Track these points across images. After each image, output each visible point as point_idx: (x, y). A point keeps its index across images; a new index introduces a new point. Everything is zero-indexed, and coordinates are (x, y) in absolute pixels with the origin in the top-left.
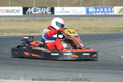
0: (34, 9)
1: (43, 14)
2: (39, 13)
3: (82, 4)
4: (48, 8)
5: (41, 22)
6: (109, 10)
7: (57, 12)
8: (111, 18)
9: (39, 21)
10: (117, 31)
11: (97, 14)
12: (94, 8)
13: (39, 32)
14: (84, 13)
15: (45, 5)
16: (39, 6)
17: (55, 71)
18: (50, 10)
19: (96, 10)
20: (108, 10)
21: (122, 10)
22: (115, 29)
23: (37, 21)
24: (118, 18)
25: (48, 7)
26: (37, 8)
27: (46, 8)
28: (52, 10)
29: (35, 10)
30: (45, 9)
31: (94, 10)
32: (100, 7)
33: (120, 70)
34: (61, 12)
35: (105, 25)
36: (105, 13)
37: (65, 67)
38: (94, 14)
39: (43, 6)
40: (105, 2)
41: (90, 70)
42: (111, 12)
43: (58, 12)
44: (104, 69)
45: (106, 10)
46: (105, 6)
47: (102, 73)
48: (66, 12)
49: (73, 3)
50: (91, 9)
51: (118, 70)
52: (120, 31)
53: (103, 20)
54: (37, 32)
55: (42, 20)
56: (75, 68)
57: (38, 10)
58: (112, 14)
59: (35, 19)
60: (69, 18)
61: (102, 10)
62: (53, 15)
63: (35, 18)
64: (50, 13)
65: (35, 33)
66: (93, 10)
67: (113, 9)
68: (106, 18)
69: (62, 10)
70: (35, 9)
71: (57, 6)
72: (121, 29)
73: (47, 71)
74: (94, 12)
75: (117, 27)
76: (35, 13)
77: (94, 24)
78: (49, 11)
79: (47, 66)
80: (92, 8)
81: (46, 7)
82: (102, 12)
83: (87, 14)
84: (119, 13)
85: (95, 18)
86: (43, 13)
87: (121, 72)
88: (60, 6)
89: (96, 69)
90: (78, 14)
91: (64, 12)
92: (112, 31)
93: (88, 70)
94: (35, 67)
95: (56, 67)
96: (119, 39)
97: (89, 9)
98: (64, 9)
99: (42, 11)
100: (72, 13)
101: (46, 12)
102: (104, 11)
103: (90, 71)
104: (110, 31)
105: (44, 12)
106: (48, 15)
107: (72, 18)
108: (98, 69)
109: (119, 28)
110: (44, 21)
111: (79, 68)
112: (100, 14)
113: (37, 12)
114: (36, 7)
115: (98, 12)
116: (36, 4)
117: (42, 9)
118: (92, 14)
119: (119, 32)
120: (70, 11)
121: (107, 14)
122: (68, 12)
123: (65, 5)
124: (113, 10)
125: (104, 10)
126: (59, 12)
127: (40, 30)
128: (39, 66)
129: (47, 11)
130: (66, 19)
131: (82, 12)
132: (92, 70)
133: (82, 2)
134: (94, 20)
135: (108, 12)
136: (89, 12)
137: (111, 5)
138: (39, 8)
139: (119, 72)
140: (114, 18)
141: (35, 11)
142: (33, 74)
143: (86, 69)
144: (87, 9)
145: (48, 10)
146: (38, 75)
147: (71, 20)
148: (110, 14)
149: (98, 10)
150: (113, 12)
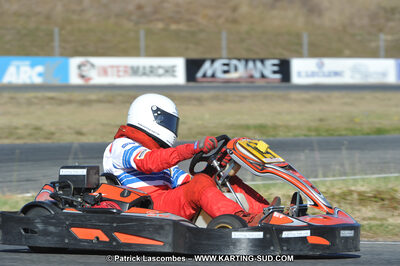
2: (240, 78)
7: (299, 74)
14: (392, 78)
16: (238, 56)
18: (276, 68)
28: (284, 69)
29: (226, 68)
30: (259, 64)
34: (313, 74)
43: (303, 74)
48: (329, 75)
62: (285, 85)
70: (228, 65)
71: (300, 55)
86: (252, 77)
91: (324, 76)
98: (323, 64)
99: (249, 72)
100: (352, 77)
105: (257, 75)
113: (233, 75)
116: (228, 49)
117: (251, 64)
120: (343, 72)
122: (336, 74)
126: (307, 76)
129: (268, 72)
131: (384, 74)
141: (226, 72)
145: (269, 68)
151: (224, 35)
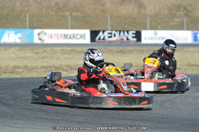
0: (109, 33)
1: (122, 42)
2: (117, 40)
3: (187, 26)
4: (131, 33)
5: (119, 54)
7: (145, 38)
9: (117, 53)
15: (126, 27)
16: (116, 29)
18: (134, 35)
23: (113, 53)
25: (130, 30)
26: (114, 32)
27: (128, 32)
28: (138, 36)
29: (110, 35)
30: (126, 33)
34: (152, 38)
37: (160, 128)
39: (123, 29)
43: (147, 38)
48: (160, 39)
49: (171, 24)
55: (121, 52)
56: (176, 130)
57: (115, 36)
59: (110, 50)
62: (139, 43)
63: (110, 48)
64: (135, 39)
69: (153, 36)
70: (111, 33)
71: (146, 29)
76: (110, 39)
78: (133, 37)
81: (127, 30)
83: (194, 43)
86: (123, 39)
88: (151, 29)
90: (180, 42)
91: (157, 39)
97: (197, 33)
98: (157, 33)
99: (121, 37)
101: (128, 39)
105: (125, 39)
106: (132, 43)
110: (125, 53)
113: (113, 39)
114: (112, 31)
116: (111, 26)
117: (122, 33)
120: (166, 37)
122: (163, 38)
123: (159, 27)
126: (149, 39)
129: (130, 37)
131: (186, 39)
133: (187, 23)
136: (198, 39)
138: (116, 31)
141: (109, 37)
144: (195, 34)
145: (131, 35)
151: (109, 19)
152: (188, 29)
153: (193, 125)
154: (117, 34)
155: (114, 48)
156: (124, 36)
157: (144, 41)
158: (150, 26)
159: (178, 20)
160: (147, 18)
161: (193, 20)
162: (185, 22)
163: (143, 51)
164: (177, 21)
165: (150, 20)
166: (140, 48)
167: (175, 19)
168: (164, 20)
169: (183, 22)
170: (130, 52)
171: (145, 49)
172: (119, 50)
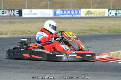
0: (2, 11)
1: (11, 17)
2: (7, 15)
3: (50, 7)
4: (16, 11)
5: (9, 24)
6: (76, 12)
7: (25, 14)
8: (78, 20)
9: (7, 23)
10: (83, 33)
11: (64, 16)
12: (61, 10)
13: (7, 34)
14: (52, 15)
15: (13, 7)
16: (7, 9)
17: (23, 73)
18: (18, 12)
19: (63, 12)
20: (74, 12)
21: (88, 13)
22: (81, 31)
23: (5, 23)
24: (85, 20)
25: (16, 9)
26: (5, 11)
27: (14, 10)
28: (20, 13)
29: (3, 12)
31: (62, 12)
32: (67, 9)
33: (87, 71)
34: (29, 14)
35: (72, 27)
36: (72, 16)
37: (33, 68)
38: (62, 16)
39: (11, 9)
40: (72, 5)
41: (58, 71)
42: (78, 14)
43: (26, 14)
44: (71, 70)
45: (73, 12)
46: (72, 8)
47: (69, 74)
48: (33, 15)
49: (40, 5)
50: (58, 12)
51: (85, 71)
52: (87, 32)
53: (70, 22)
54: (5, 34)
55: (10, 22)
56: (42, 69)
58: (79, 16)
59: (3, 22)
60: (37, 20)
61: (69, 12)
62: (21, 17)
63: (3, 20)
64: (18, 15)
65: (3, 35)
66: (60, 13)
67: (79, 11)
68: (73, 20)
69: (29, 13)
70: (4, 11)
71: (25, 9)
72: (88, 31)
73: (15, 72)
74: (61, 14)
75: (84, 29)
76: (3, 15)
77: (62, 26)
78: (17, 14)
79: (15, 68)
80: (60, 10)
82: (69, 14)
83: (54, 16)
84: (86, 15)
85: (62, 20)
86: (11, 15)
87: (88, 73)
88: (28, 8)
89: (64, 70)
90: (45, 16)
91: (32, 15)
92: (79, 33)
93: (55, 71)
94: (3, 69)
95: (24, 68)
96: (86, 41)
97: (56, 11)
98: (31, 11)
99: (10, 14)
100: (40, 15)
101: (14, 15)
102: (71, 14)
103: (57, 73)
104: (77, 33)
105: (12, 15)
106: (16, 17)
107: (40, 20)
108: (65, 70)
109: (86, 30)
110: (12, 23)
111: (46, 69)
112: (67, 16)
113: (5, 15)
114: (4, 10)
115: (65, 14)
116: (4, 7)
117: (10, 11)
118: (60, 16)
119: (86, 34)
120: (37, 13)
121: (74, 16)
122: (35, 14)
123: (33, 7)
124: (79, 13)
125: (71, 12)
126: (27, 15)
127: (8, 32)
128: (7, 67)
129: (15, 14)
130: (34, 22)
131: (49, 14)
132: (60, 71)
133: (49, 5)
134: (61, 22)
135: (75, 14)
136: (57, 14)
137: (78, 8)
138: (7, 10)
139: (86, 73)
140: (81, 20)
141: (3, 14)
142: (2, 75)
143: (53, 70)
144: (54, 11)
146: (6, 77)
147: (39, 23)
148: (77, 16)
149: (65, 12)
150: (80, 14)
151: (2, 2)
152: (50, 9)
153: (53, 66)
154: (7, 12)
155: (5, 20)
156: (12, 13)
157: (24, 16)
158: (28, 6)
159: (45, 3)
160: (25, 2)
161: (53, 3)
162: (49, 4)
163: (23, 22)
164: (43, 4)
165: (27, 3)
166: (21, 20)
167: (43, 3)
168: (36, 3)
169: (47, 4)
170: (15, 22)
171: (24, 20)
172: (9, 22)
